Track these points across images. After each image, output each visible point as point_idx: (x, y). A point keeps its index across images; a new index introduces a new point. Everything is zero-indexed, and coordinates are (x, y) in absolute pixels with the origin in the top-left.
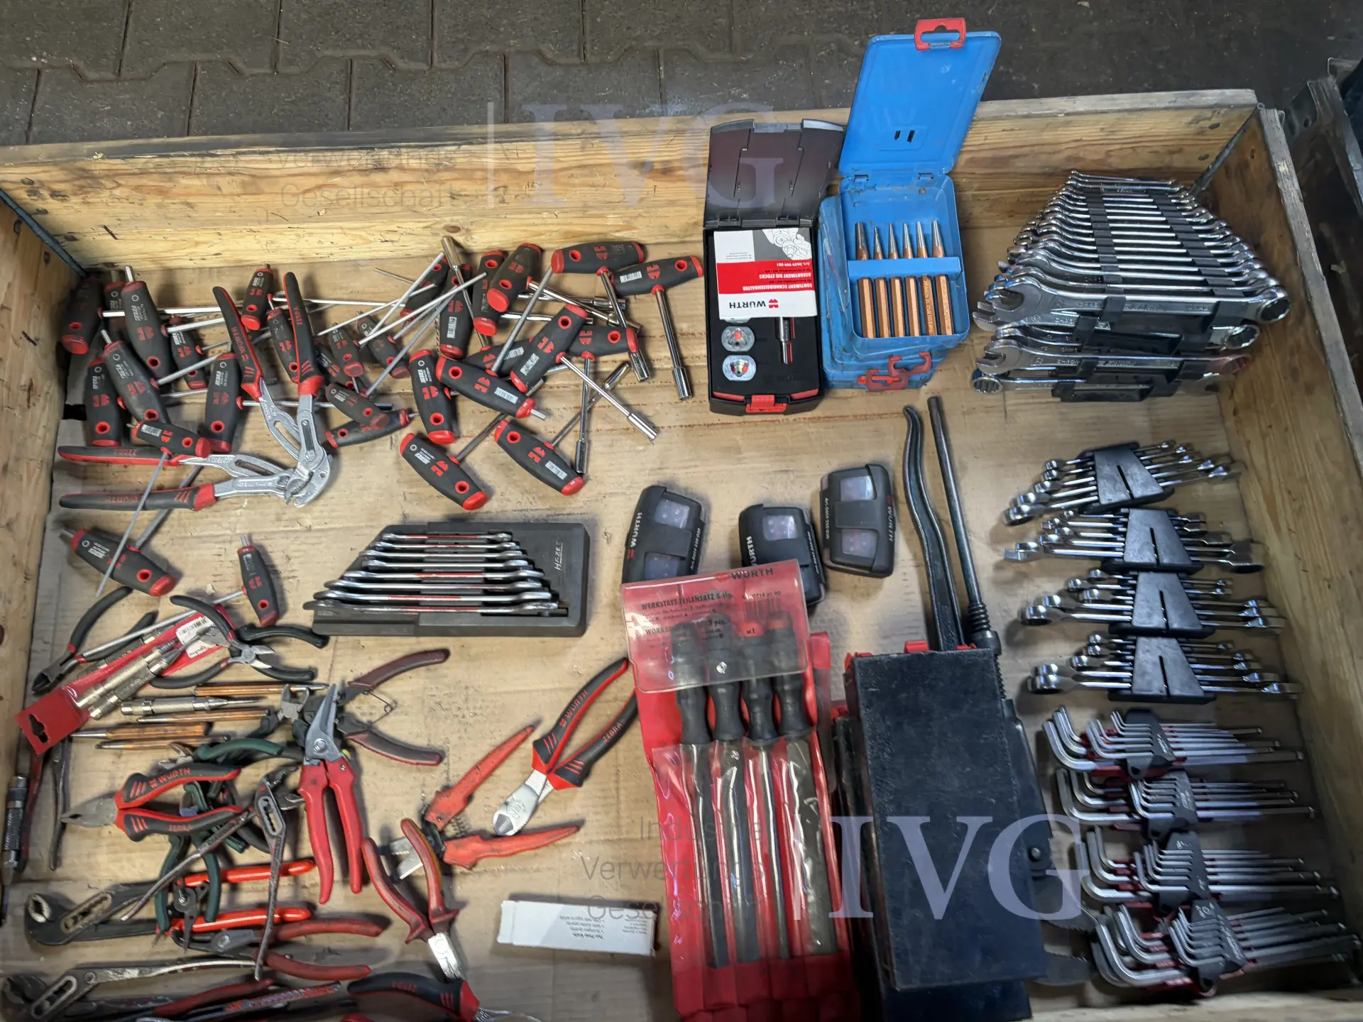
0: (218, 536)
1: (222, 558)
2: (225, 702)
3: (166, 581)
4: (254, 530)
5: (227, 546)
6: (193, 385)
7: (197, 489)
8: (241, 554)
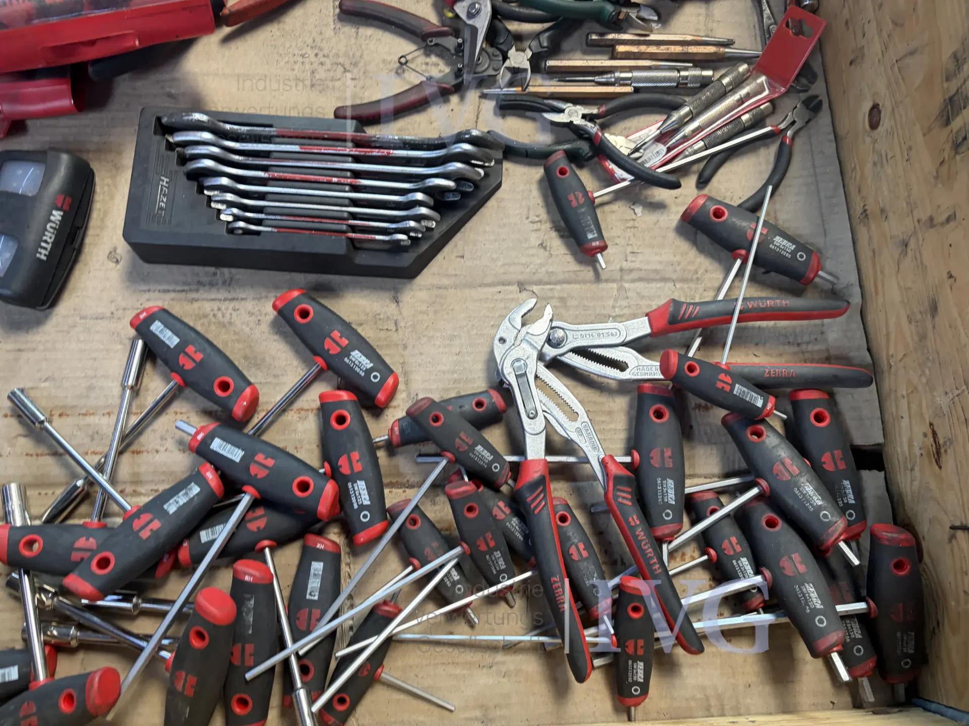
1: (629, 249)
4: (594, 287)
5: (625, 265)
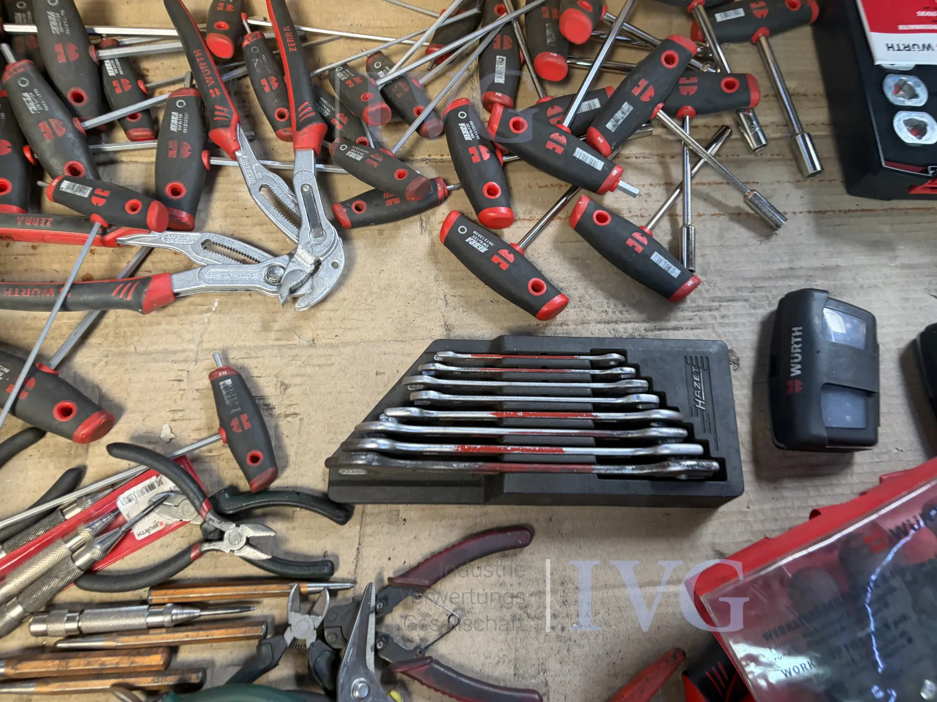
0: (175, 353)
1: (183, 385)
2: (197, 612)
3: (97, 420)
4: (229, 343)
5: (191, 367)
6: (135, 133)
7: (146, 281)
8: (214, 379)
